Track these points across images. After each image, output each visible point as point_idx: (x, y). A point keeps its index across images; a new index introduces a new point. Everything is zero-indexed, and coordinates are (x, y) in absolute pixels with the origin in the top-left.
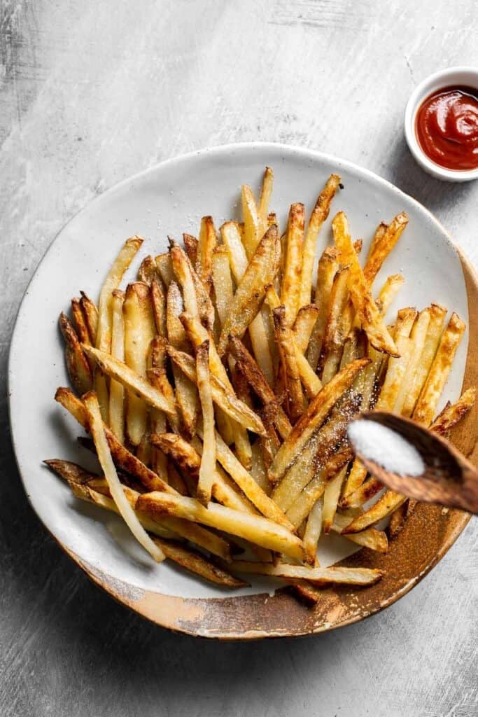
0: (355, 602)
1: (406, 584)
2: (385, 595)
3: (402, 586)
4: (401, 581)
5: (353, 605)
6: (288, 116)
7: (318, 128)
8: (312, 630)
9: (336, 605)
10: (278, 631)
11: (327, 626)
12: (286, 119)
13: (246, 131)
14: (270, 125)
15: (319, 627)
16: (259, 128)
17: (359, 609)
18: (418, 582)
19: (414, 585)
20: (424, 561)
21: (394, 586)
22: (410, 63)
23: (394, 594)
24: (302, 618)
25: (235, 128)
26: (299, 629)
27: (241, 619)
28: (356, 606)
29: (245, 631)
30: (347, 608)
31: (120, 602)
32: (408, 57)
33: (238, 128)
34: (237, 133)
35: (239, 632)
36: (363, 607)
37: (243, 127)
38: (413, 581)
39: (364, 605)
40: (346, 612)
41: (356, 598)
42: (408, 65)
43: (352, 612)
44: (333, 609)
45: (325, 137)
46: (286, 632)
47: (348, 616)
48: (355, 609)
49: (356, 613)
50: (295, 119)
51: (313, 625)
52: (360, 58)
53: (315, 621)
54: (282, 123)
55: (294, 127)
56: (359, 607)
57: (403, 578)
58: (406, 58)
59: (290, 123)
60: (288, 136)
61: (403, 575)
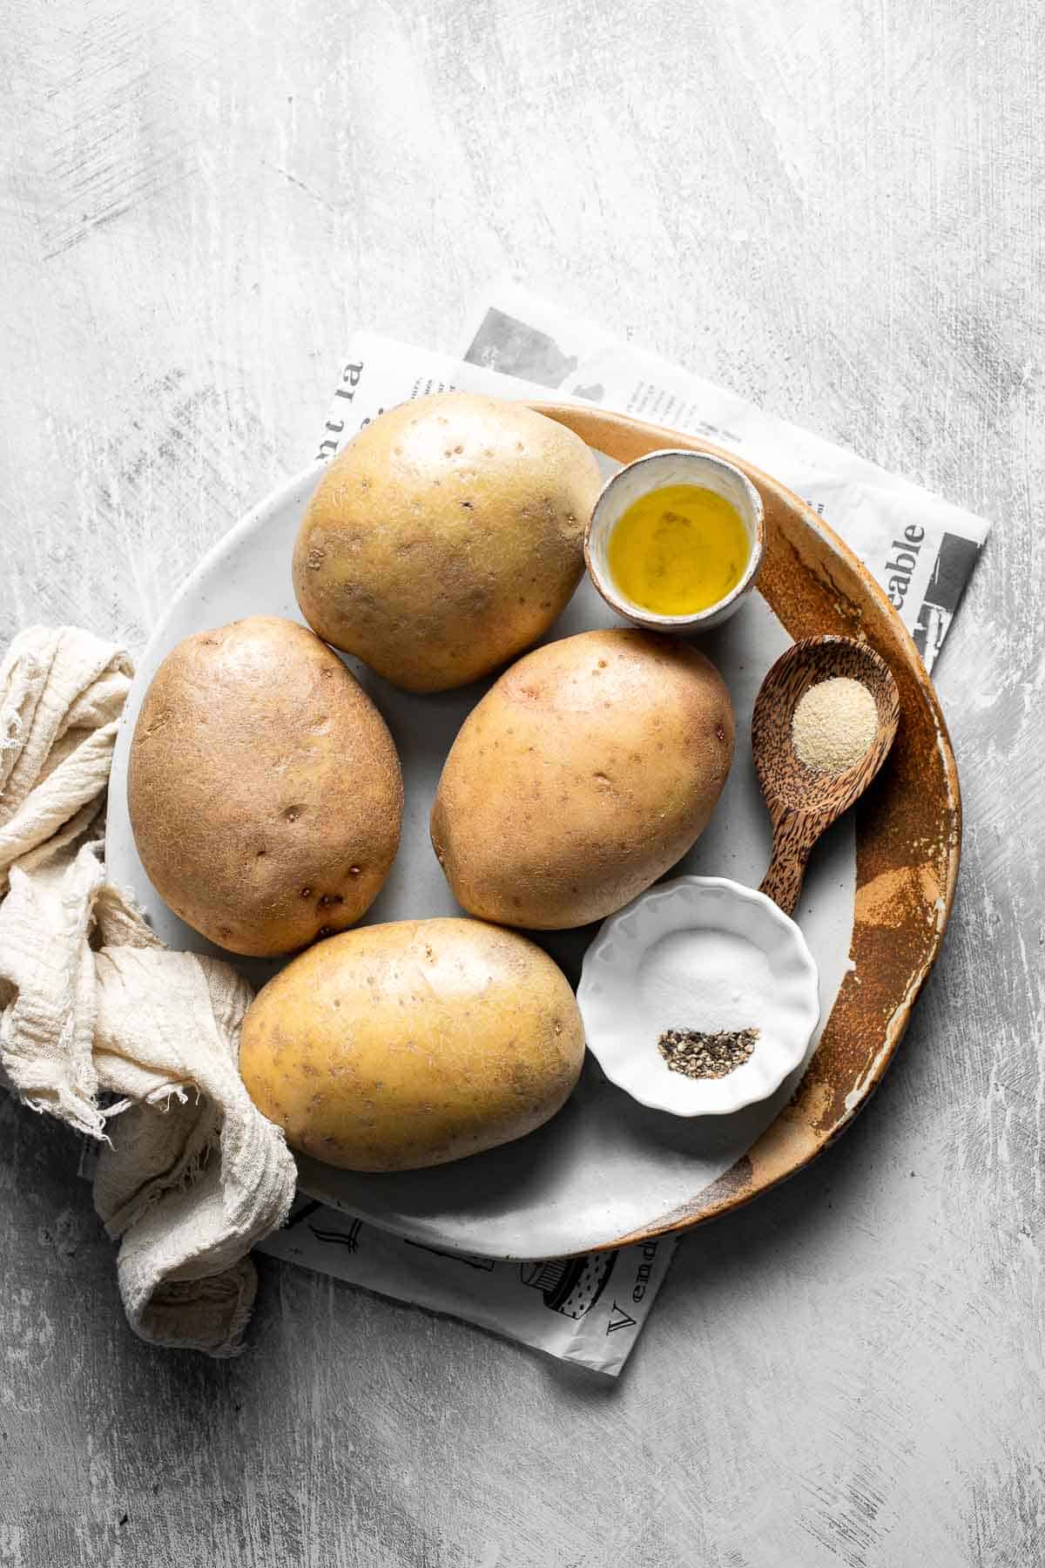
0: (928, 846)
1: (939, 754)
2: (940, 796)
3: (940, 761)
4: (932, 760)
5: (930, 852)
6: (167, 378)
7: (223, 364)
8: (936, 933)
9: (918, 877)
10: (911, 985)
11: (941, 906)
12: (168, 384)
13: (121, 443)
14: (150, 410)
15: (936, 919)
16: (135, 425)
17: (941, 845)
18: (945, 734)
19: (948, 742)
20: (920, 708)
21: (933, 773)
22: (293, 174)
23: (945, 780)
24: (911, 938)
25: (103, 450)
26: (924, 952)
27: (864, 1031)
28: (934, 847)
29: (884, 1035)
30: (930, 863)
31: (742, 1202)
32: (283, 169)
33: (106, 447)
34: (109, 454)
35: (881, 1045)
36: (941, 837)
37: (113, 441)
38: (940, 741)
39: (939, 833)
40: (936, 866)
41: (923, 840)
42: (291, 179)
43: (940, 859)
44: (921, 885)
45: (241, 371)
46: (917, 973)
47: (942, 867)
48: (938, 852)
49: (944, 853)
50: (179, 375)
51: (930, 928)
52: (213, 216)
53: (925, 922)
54: (165, 395)
55: (187, 387)
56: (937, 843)
57: (928, 754)
58: (280, 171)
59: (177, 386)
60: (187, 408)
61: (925, 752)
